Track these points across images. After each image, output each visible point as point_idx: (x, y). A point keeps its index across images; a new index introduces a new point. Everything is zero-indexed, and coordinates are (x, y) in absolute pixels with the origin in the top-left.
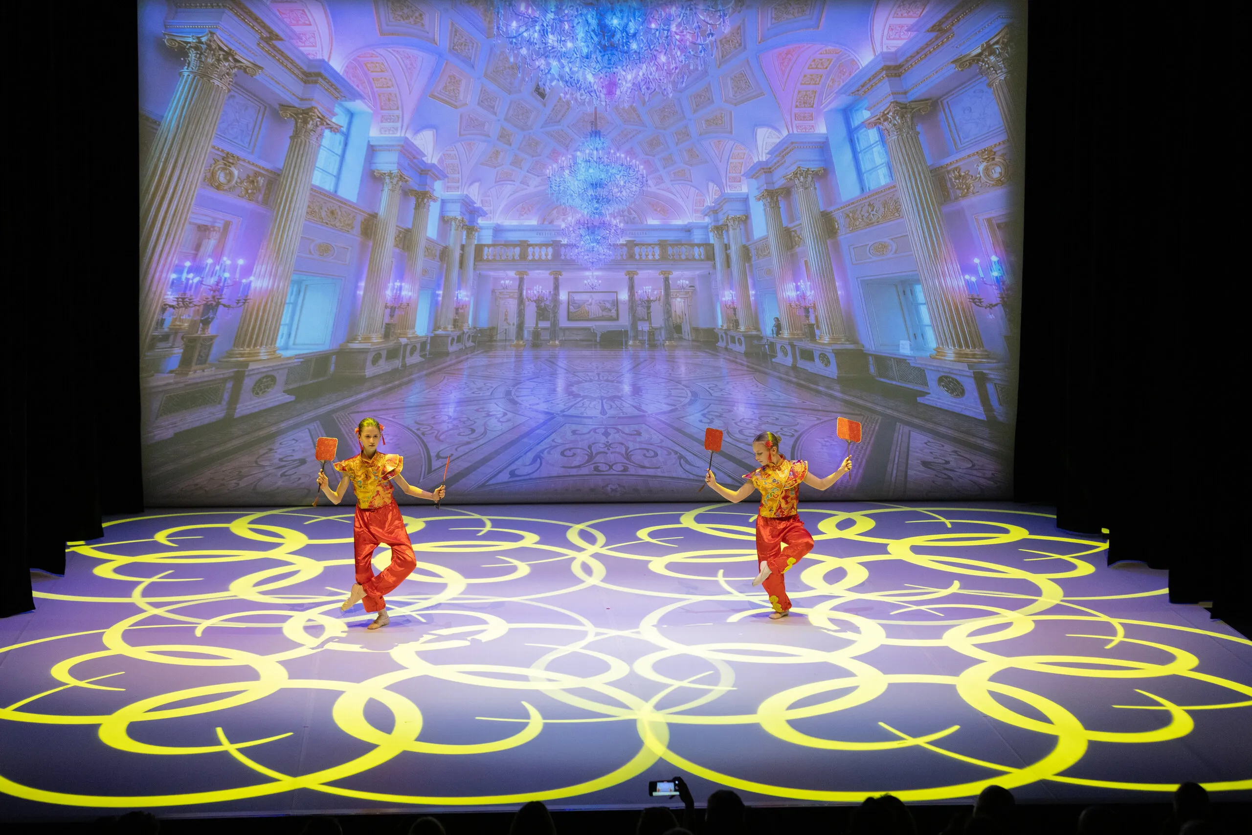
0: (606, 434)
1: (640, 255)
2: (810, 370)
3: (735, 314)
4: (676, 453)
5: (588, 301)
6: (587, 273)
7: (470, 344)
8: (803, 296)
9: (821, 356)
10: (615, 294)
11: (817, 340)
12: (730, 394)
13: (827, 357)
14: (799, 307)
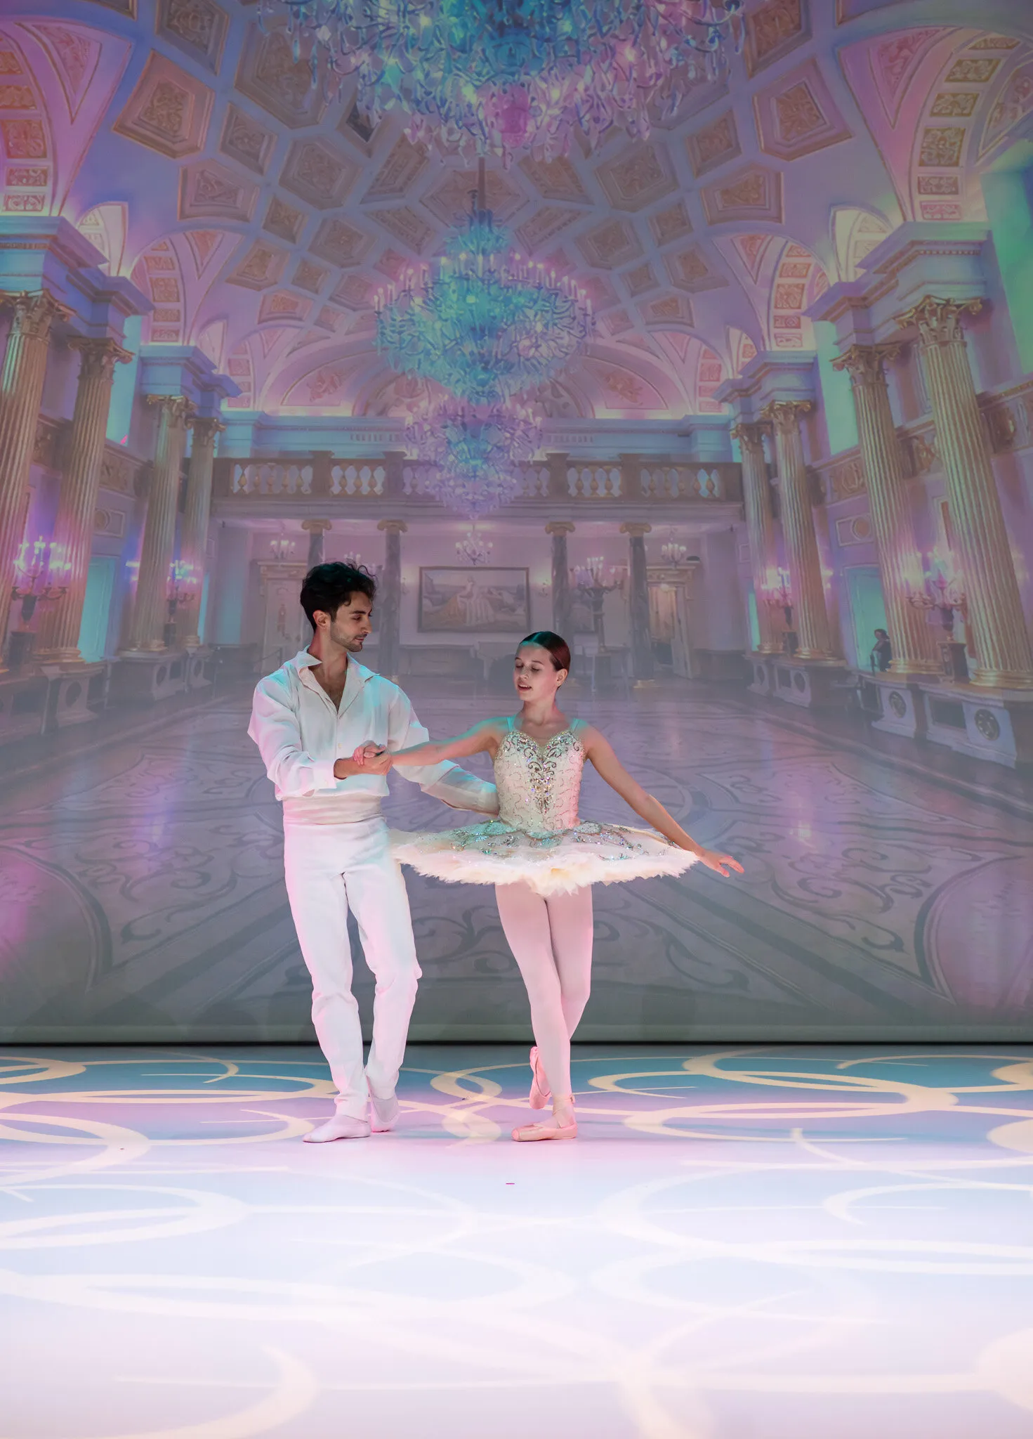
1: (579, 488)
2: (955, 747)
3: (789, 621)
4: (658, 930)
5: (464, 588)
6: (463, 527)
7: (200, 681)
8: (941, 583)
9: (981, 715)
10: (524, 573)
11: (970, 680)
12: (779, 799)
13: (991, 718)
14: (931, 606)
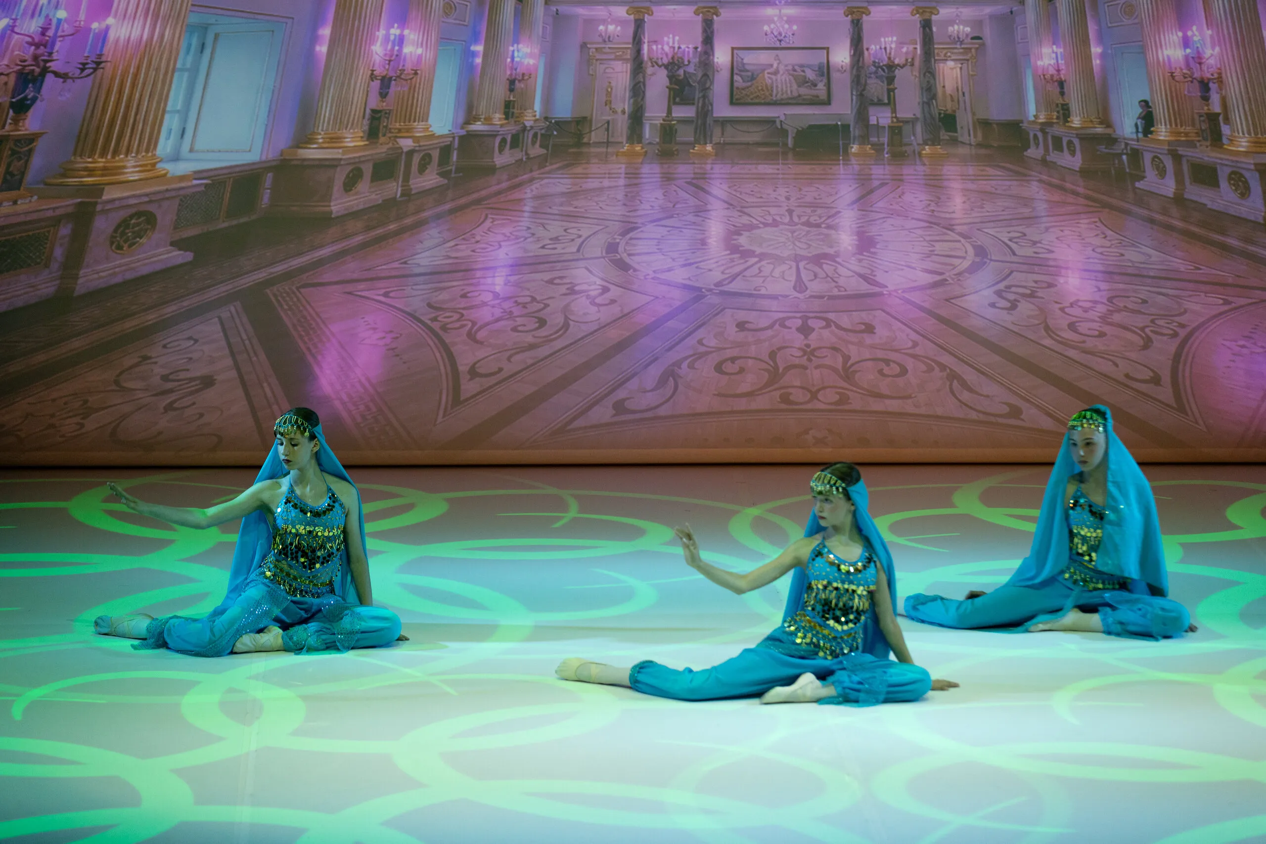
0: (805, 330)
2: (1210, 205)
3: (1062, 94)
4: (943, 367)
5: (772, 66)
6: (770, 11)
7: (536, 151)
8: (1198, 59)
9: (1233, 176)
10: (825, 51)
11: (1224, 144)
12: (1052, 252)
13: (1243, 179)
14: (1190, 79)
